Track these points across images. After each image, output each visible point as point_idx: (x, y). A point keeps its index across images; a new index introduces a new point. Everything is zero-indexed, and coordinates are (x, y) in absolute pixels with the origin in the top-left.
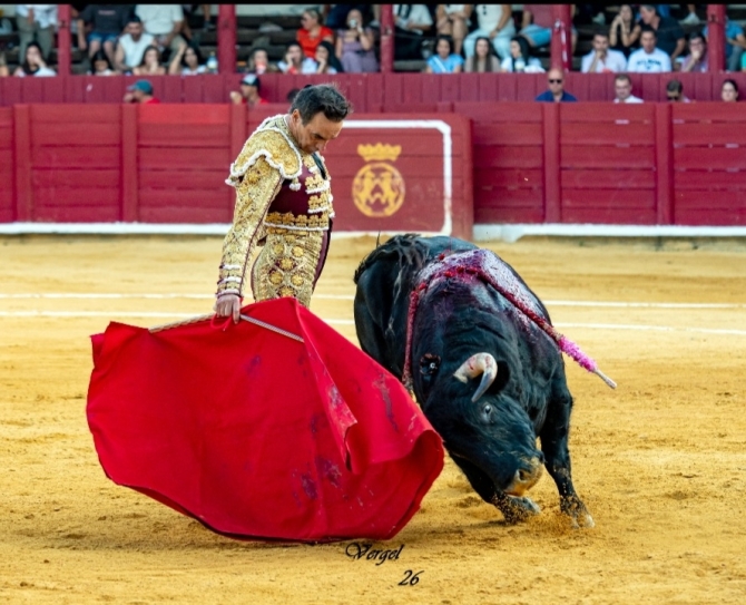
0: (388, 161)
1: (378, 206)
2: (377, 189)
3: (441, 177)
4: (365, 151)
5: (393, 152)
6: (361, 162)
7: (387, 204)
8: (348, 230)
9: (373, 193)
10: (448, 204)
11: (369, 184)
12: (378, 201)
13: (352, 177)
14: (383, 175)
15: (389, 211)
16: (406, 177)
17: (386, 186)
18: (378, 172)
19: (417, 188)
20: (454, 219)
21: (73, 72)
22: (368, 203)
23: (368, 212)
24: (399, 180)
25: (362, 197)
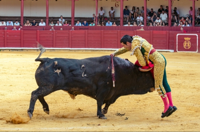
0: (188, 40)
1: (187, 47)
2: (187, 45)
3: (197, 43)
4: (185, 39)
5: (189, 39)
6: (185, 40)
7: (188, 47)
8: (183, 51)
9: (186, 45)
10: (197, 47)
11: (186, 44)
12: (187, 46)
13: (183, 43)
14: (188, 42)
15: (189, 48)
16: (191, 43)
17: (188, 44)
18: (187, 42)
19: (193, 45)
20: (198, 50)
21: (146, 26)
22: (185, 47)
23: (186, 48)
24: (190, 43)
25: (185, 46)
